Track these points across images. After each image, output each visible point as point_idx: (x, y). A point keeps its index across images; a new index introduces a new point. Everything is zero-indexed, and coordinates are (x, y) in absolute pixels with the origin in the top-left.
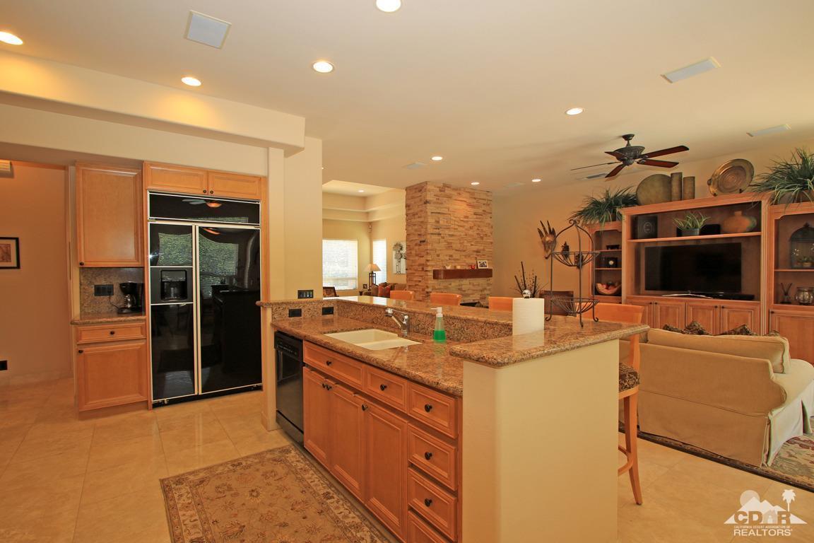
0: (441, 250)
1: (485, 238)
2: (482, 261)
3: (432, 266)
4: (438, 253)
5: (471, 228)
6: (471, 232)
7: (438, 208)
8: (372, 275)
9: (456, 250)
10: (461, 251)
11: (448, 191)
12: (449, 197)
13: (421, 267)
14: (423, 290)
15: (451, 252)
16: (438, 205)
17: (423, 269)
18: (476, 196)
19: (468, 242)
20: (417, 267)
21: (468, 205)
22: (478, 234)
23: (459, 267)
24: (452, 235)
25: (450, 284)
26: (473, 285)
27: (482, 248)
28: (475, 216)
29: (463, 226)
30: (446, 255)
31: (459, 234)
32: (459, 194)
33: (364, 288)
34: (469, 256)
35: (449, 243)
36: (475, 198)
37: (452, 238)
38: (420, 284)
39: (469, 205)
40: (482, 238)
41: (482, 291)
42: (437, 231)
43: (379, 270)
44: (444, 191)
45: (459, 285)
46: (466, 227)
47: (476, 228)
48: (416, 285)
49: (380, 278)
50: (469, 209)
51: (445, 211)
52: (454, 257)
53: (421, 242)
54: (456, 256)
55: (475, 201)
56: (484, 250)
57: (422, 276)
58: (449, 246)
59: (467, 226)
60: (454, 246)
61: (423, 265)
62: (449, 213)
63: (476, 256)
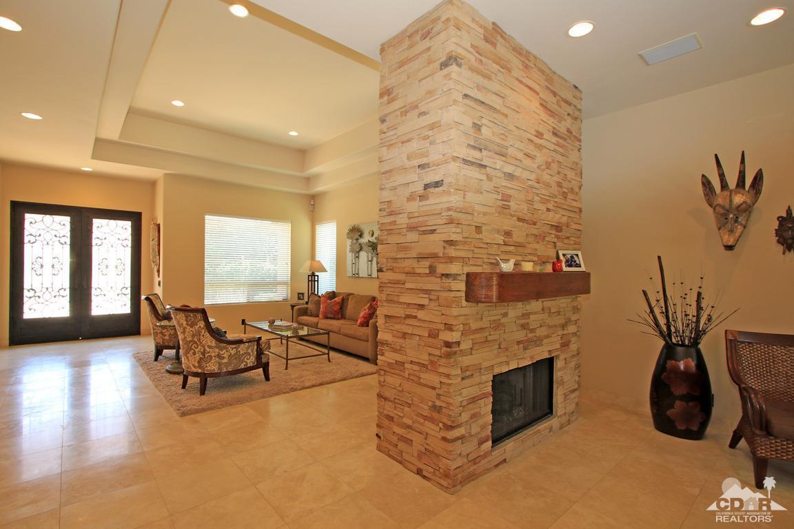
0: (484, 215)
1: (570, 196)
2: (569, 253)
3: (464, 260)
4: (477, 220)
5: (547, 165)
6: (546, 176)
8: (313, 279)
9: (519, 219)
10: (527, 222)
13: (427, 263)
14: (433, 335)
15: (508, 223)
16: (480, 81)
17: (432, 270)
18: (555, 87)
19: (542, 200)
20: (414, 263)
21: (541, 104)
22: (558, 184)
23: (528, 267)
25: (505, 315)
26: (550, 314)
27: (565, 219)
28: (554, 138)
30: (498, 231)
31: (524, 174)
32: (526, 69)
33: (299, 298)
34: (543, 238)
35: (503, 196)
36: (555, 94)
38: (421, 314)
39: (543, 105)
40: (565, 196)
43: (324, 270)
44: (494, 45)
45: (523, 317)
46: (538, 161)
47: (555, 167)
48: (408, 317)
49: (327, 283)
51: (496, 102)
53: (426, 187)
55: (554, 100)
57: (427, 292)
58: (504, 204)
61: (434, 256)
62: (506, 111)
63: (555, 240)
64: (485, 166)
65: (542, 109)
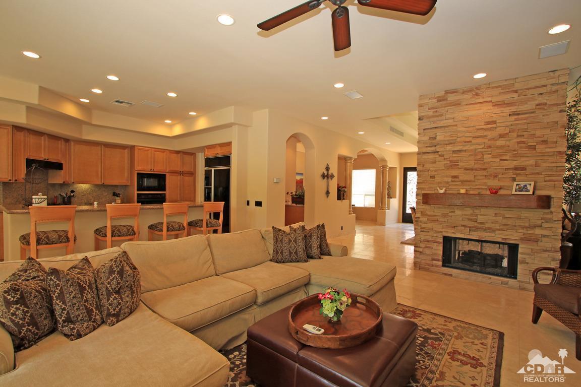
0: (435, 171)
1: (539, 148)
2: (522, 184)
4: (433, 174)
5: (501, 136)
6: (501, 142)
7: (434, 122)
10: (476, 170)
11: (451, 98)
12: (457, 104)
15: (454, 172)
16: (434, 119)
18: (518, 86)
19: (494, 157)
22: (518, 143)
23: (463, 191)
24: (459, 151)
26: (504, 217)
27: (532, 162)
28: (513, 118)
29: (485, 136)
30: (447, 176)
31: (473, 147)
32: (477, 95)
34: (496, 176)
35: (451, 161)
36: (516, 91)
37: (457, 155)
39: (499, 104)
41: (526, 227)
42: (433, 149)
44: (446, 100)
45: (471, 215)
46: (489, 137)
47: (515, 134)
50: (497, 110)
51: (450, 122)
52: (461, 178)
54: (469, 176)
55: (515, 95)
56: (536, 166)
58: (453, 164)
59: (491, 134)
60: (461, 164)
62: (455, 123)
63: (515, 176)
64: (438, 152)
65: (496, 107)
